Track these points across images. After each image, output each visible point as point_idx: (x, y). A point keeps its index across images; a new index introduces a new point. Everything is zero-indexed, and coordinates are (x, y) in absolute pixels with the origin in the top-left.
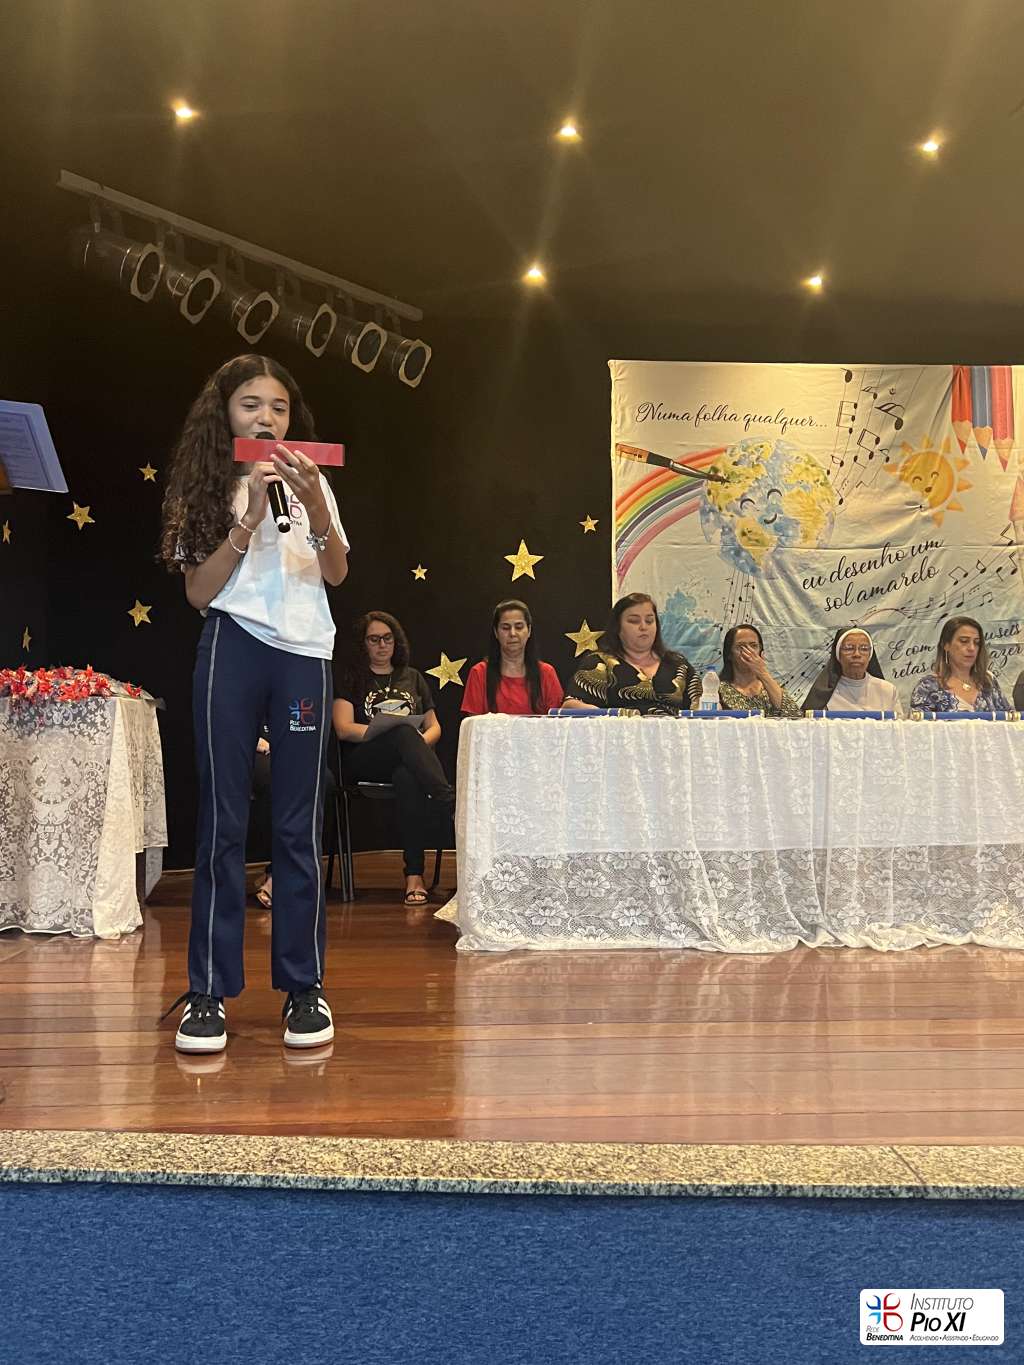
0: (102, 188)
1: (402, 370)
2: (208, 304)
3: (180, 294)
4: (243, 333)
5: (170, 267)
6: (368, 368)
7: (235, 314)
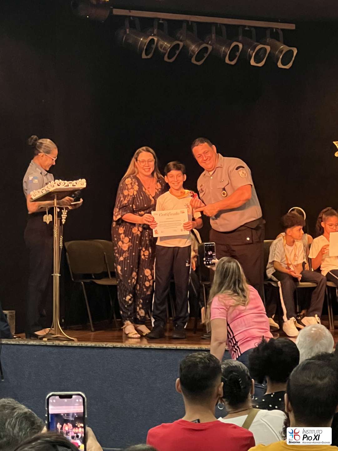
0: (130, 12)
2: (178, 52)
3: (165, 52)
5: (160, 39)
6: (260, 64)
7: (191, 54)
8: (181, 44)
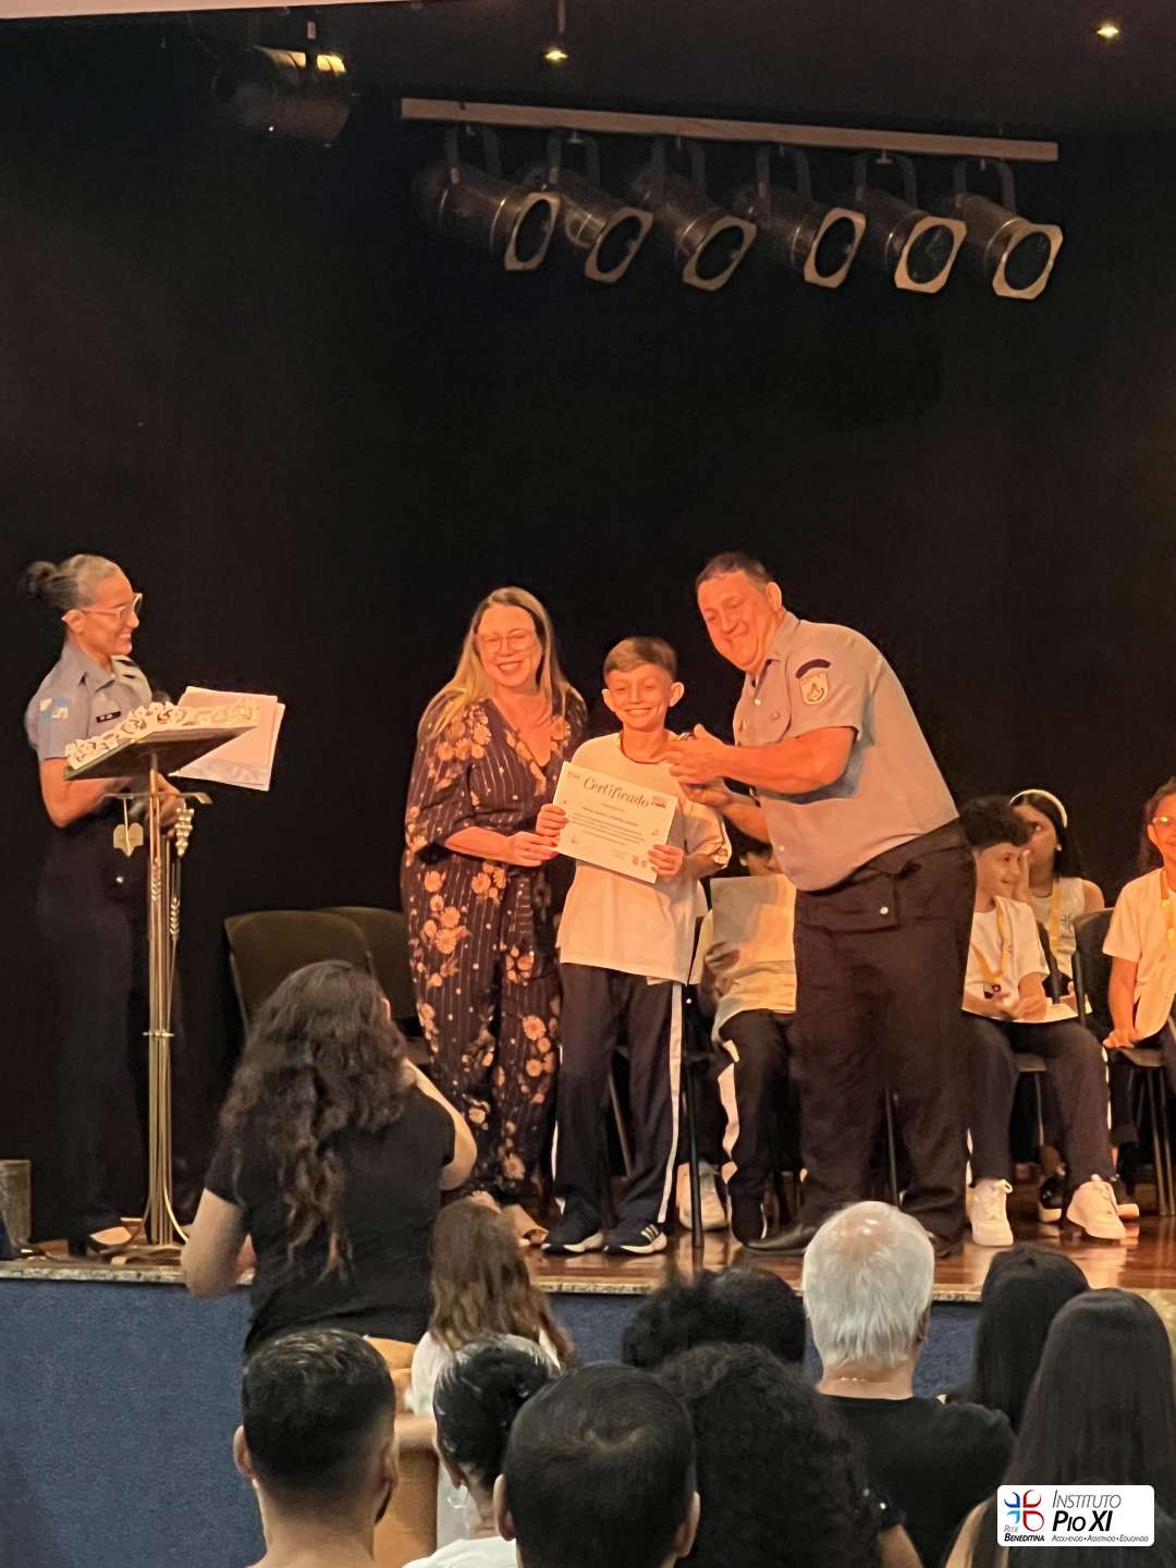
0: (463, 108)
1: (998, 279)
2: (634, 247)
3: (584, 245)
4: (695, 281)
5: (571, 203)
6: (933, 287)
7: (680, 251)
8: (646, 219)
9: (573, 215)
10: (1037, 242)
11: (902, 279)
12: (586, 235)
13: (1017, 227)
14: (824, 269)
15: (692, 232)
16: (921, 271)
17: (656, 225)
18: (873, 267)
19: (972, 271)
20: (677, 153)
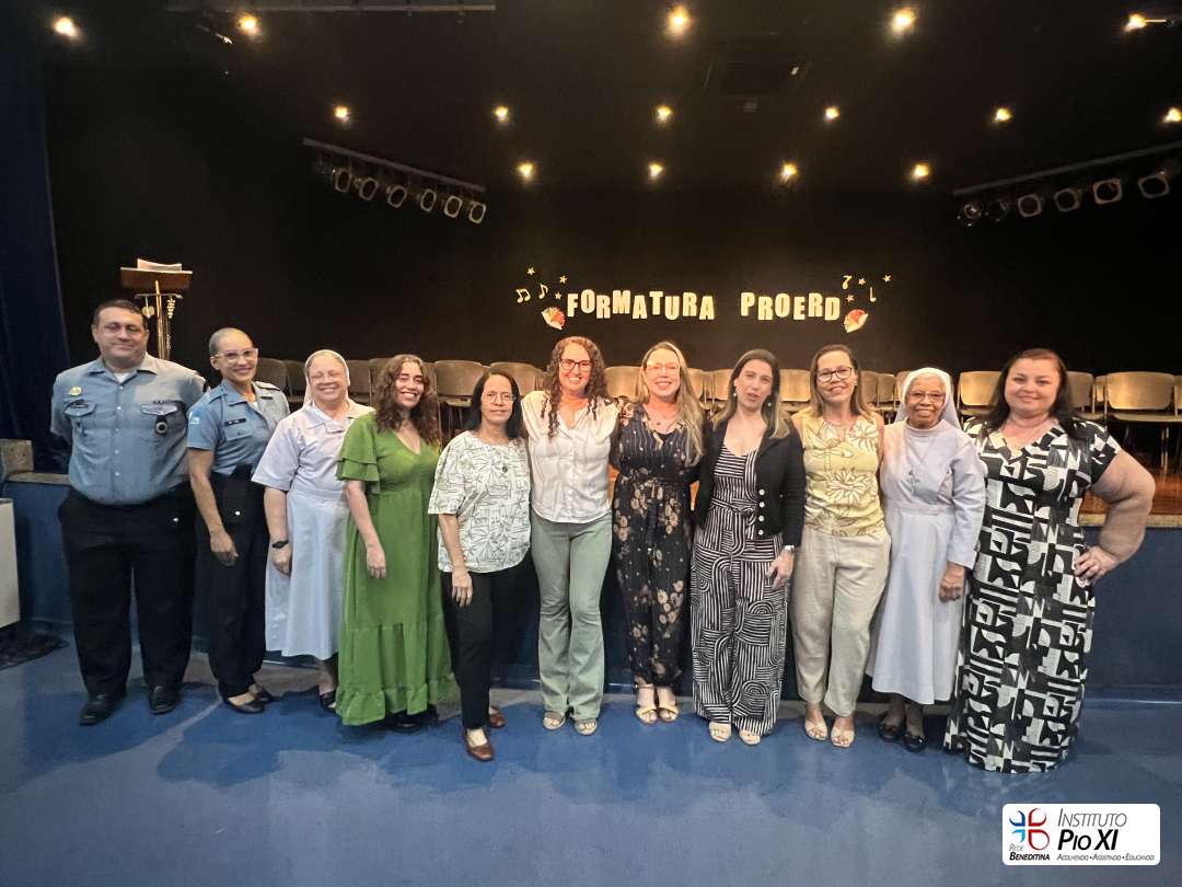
0: (323, 145)
1: (471, 215)
3: (359, 188)
4: (391, 203)
6: (454, 216)
8: (377, 184)
9: (356, 180)
10: (480, 208)
11: (446, 212)
12: (359, 184)
13: (475, 204)
14: (427, 205)
15: (390, 191)
16: (452, 210)
17: (380, 187)
18: (439, 208)
19: (463, 215)
20: (387, 171)
